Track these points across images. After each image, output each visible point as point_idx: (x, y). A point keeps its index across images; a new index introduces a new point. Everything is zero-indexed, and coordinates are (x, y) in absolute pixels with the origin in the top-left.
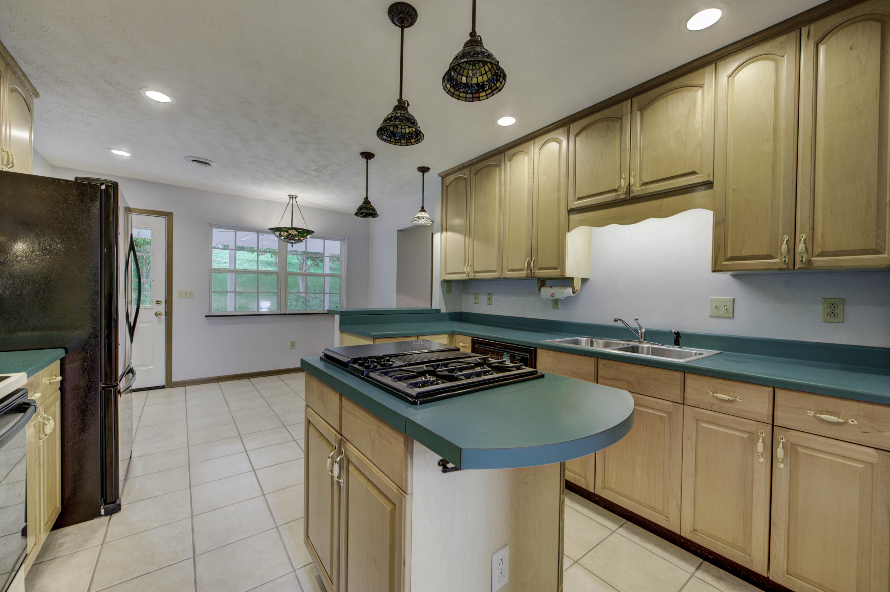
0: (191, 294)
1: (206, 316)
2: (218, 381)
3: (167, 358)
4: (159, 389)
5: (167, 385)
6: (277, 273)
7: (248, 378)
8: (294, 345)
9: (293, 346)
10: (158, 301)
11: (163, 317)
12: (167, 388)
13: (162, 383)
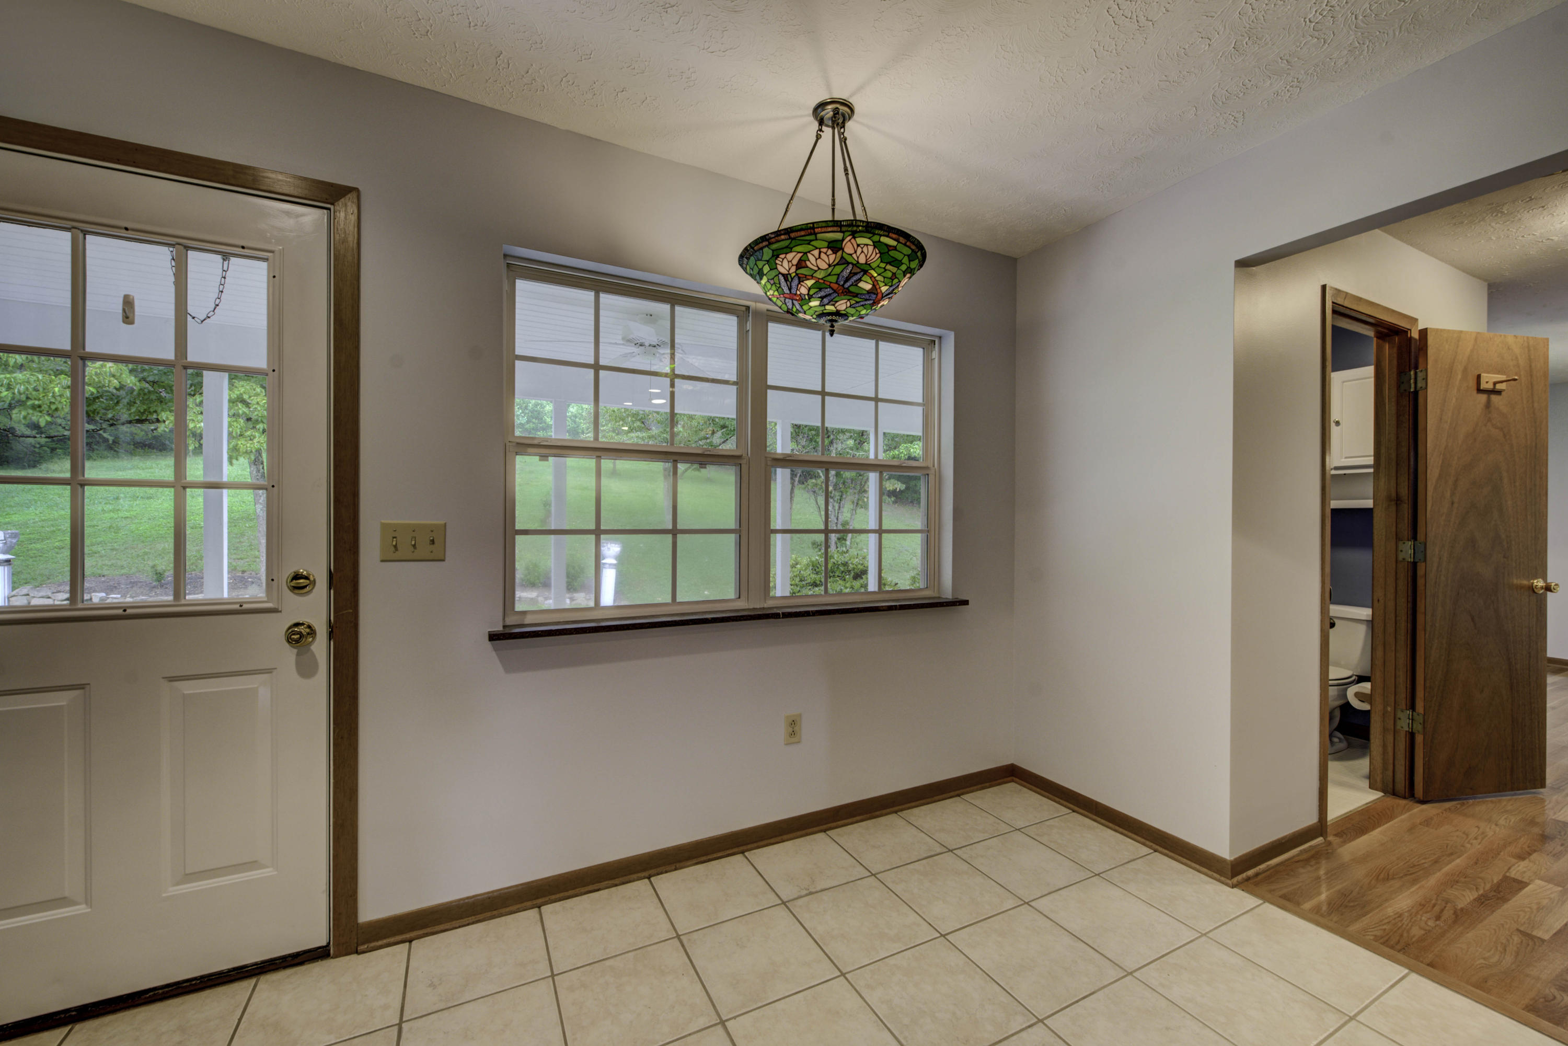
0: (433, 542)
1: (493, 637)
2: (539, 901)
3: (335, 823)
4: (301, 963)
5: (337, 944)
6: (740, 457)
7: (646, 874)
8: (796, 729)
9: (793, 734)
10: (297, 577)
11: (320, 647)
12: (336, 956)
13: (318, 936)
